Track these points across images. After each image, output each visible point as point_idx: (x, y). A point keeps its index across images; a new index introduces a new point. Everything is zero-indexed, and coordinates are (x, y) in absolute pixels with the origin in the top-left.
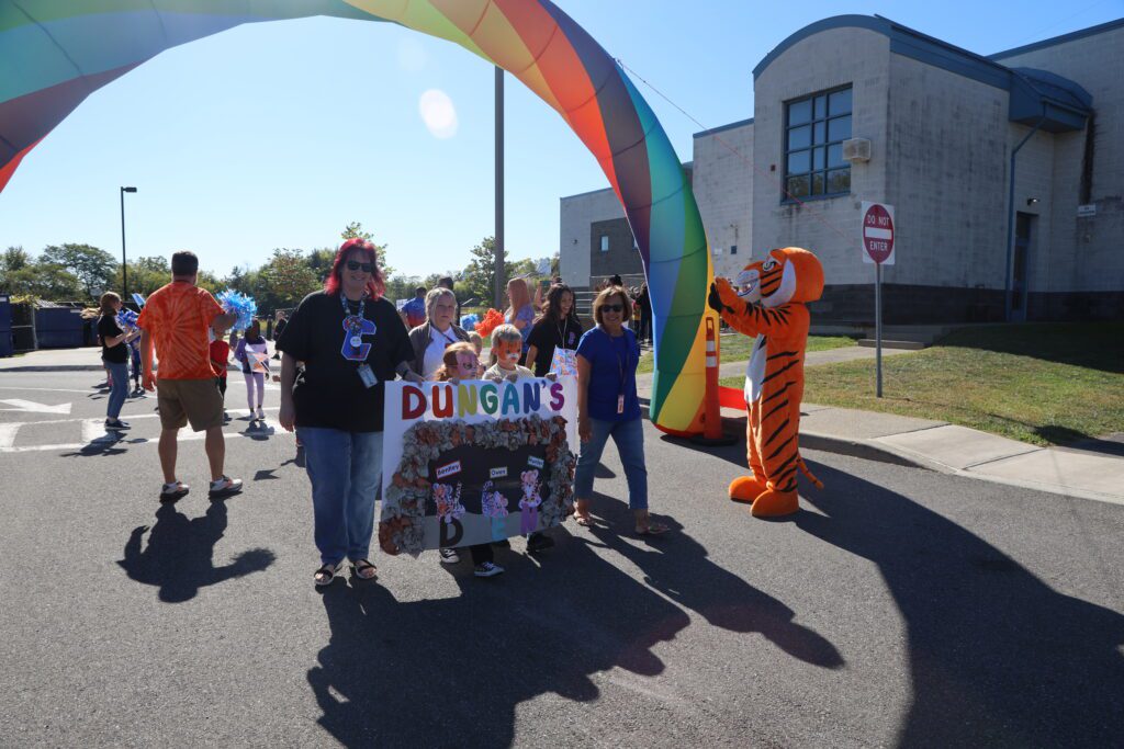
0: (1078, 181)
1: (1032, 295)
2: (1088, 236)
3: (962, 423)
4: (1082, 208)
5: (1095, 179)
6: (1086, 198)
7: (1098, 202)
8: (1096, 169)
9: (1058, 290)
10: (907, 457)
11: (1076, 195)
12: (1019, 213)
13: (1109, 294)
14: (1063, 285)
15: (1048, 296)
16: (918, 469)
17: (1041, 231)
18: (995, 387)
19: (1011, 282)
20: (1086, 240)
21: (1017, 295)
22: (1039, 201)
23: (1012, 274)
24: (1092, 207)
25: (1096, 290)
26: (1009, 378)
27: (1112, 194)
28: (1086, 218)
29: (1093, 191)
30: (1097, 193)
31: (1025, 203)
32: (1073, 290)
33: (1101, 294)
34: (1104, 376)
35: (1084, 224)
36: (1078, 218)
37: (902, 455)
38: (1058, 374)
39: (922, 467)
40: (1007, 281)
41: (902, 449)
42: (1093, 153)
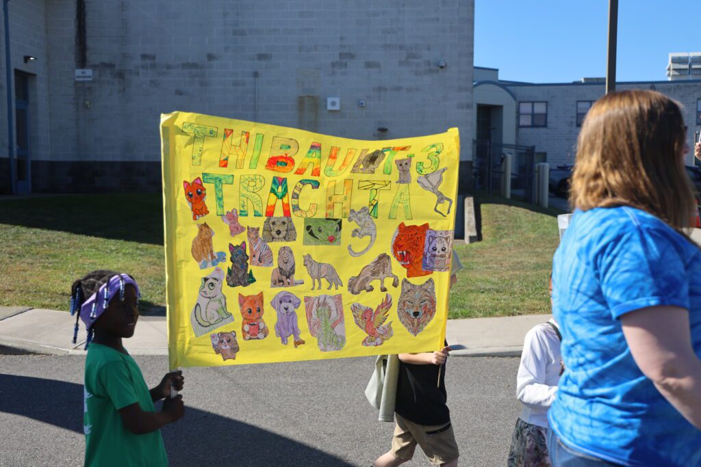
0: (73, 42)
1: (36, 164)
2: (87, 103)
3: (43, 306)
4: (78, 72)
5: (89, 43)
6: (82, 62)
7: (94, 67)
8: (89, 32)
9: (61, 159)
10: (16, 345)
11: (71, 59)
12: (17, 72)
13: (112, 164)
14: (67, 154)
15: (52, 165)
16: (31, 356)
17: (40, 91)
18: (48, 268)
19: (15, 149)
20: (86, 107)
21: (21, 163)
22: (36, 59)
23: (15, 140)
24: (89, 72)
25: (98, 159)
26: (55, 256)
27: (106, 60)
28: (83, 82)
29: (88, 54)
30: (92, 58)
31: (22, 60)
32: (76, 159)
33: (104, 164)
34: (137, 249)
35: (82, 89)
36: (76, 83)
37: (10, 344)
38: (97, 249)
39: (34, 353)
40: (10, 148)
41: (7, 338)
42: (85, 15)
